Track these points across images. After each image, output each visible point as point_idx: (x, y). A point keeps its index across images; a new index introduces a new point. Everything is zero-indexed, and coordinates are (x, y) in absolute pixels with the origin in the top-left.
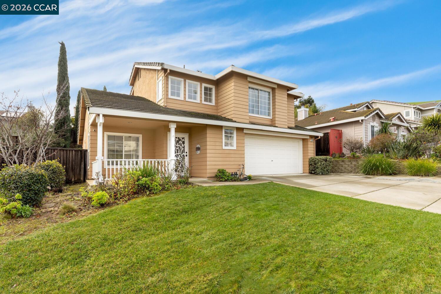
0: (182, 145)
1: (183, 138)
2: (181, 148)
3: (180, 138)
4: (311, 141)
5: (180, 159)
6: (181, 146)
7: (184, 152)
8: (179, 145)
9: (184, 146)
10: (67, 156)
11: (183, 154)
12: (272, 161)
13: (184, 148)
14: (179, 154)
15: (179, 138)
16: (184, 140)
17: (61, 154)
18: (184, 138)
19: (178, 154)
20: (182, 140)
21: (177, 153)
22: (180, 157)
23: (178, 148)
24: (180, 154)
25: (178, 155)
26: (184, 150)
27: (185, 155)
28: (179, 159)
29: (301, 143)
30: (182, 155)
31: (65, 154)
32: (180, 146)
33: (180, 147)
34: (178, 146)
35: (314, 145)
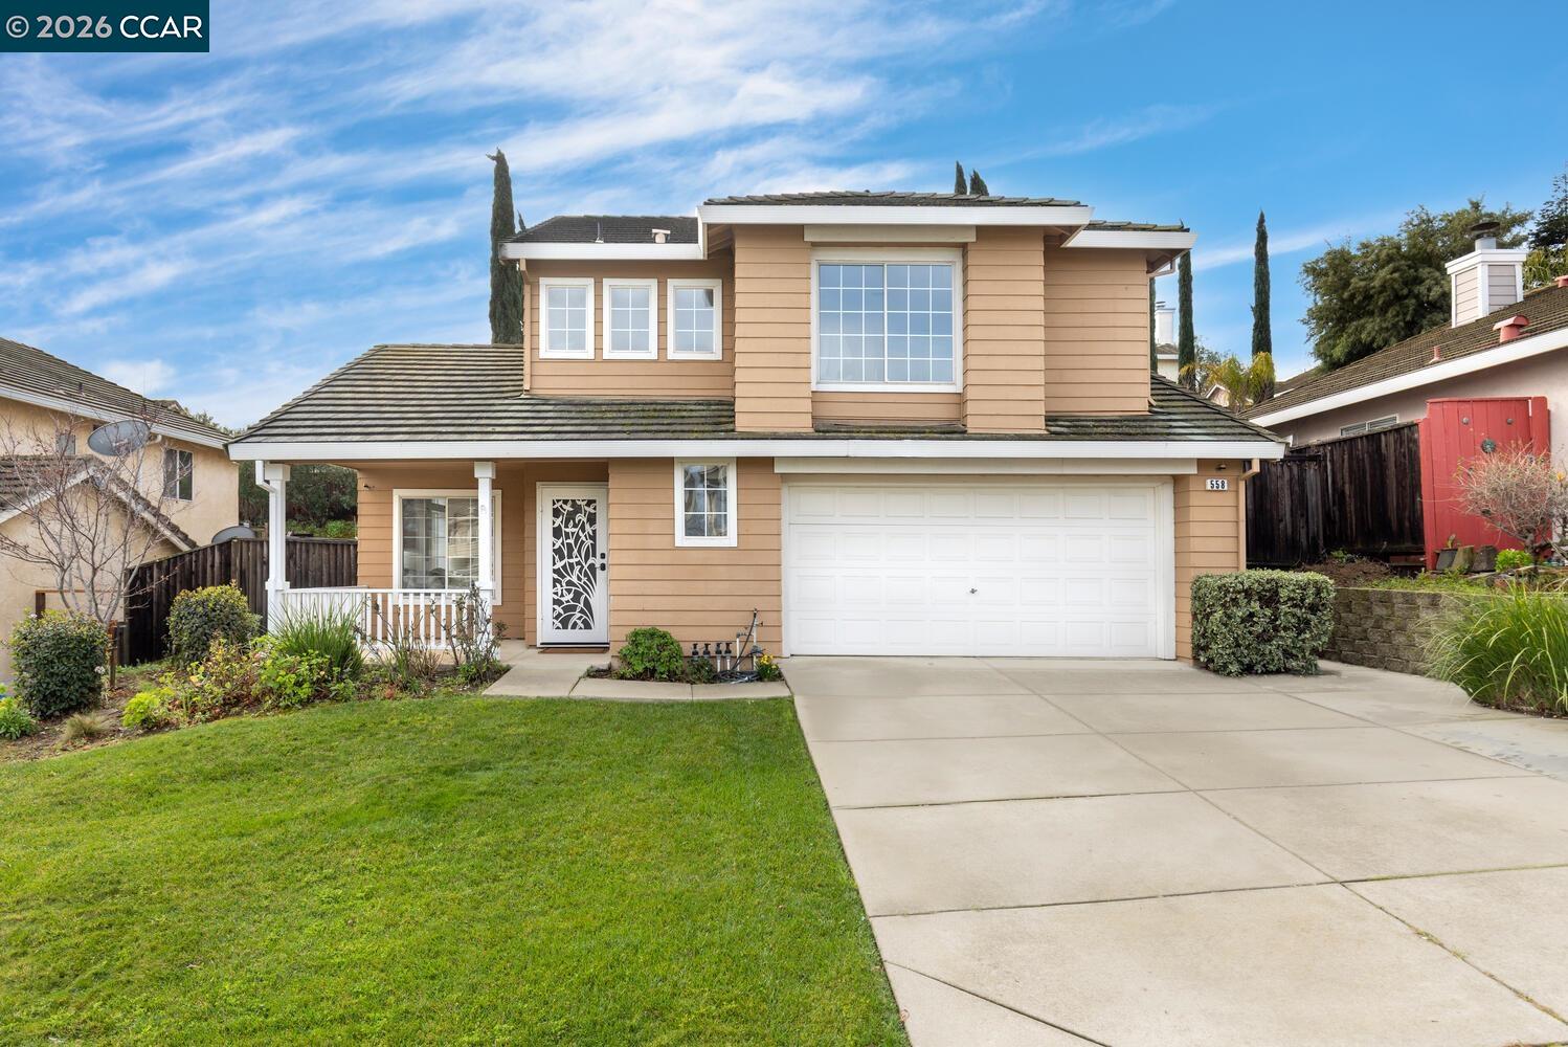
0: (587, 526)
1: (589, 503)
2: (583, 538)
3: (579, 503)
4: (1209, 487)
5: (579, 579)
6: (584, 531)
7: (594, 555)
8: (574, 530)
9: (594, 532)
10: (336, 563)
11: (589, 562)
12: (973, 591)
13: (593, 537)
14: (577, 560)
15: (573, 501)
16: (595, 509)
17: (324, 558)
18: (594, 501)
19: (571, 561)
20: (586, 508)
21: (570, 557)
22: (580, 571)
23: (571, 541)
24: (578, 563)
25: (571, 565)
26: (594, 546)
27: (598, 565)
28: (575, 580)
29: (1166, 495)
30: (586, 567)
31: (332, 557)
32: (581, 533)
33: (578, 537)
34: (573, 534)
35: (1237, 507)
